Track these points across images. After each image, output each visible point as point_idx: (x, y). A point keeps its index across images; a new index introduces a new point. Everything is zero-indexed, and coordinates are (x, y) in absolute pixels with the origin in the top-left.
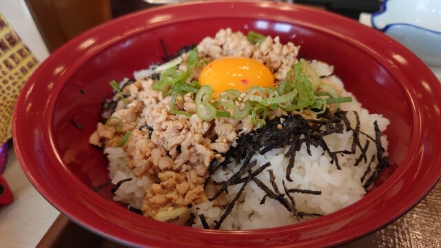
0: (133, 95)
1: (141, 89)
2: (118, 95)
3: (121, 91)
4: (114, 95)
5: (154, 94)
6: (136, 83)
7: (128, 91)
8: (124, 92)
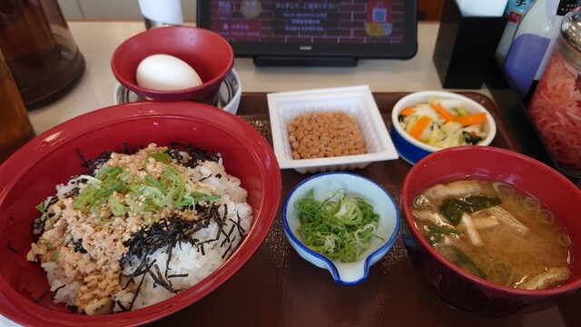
0: (57, 214)
1: (63, 207)
2: (44, 215)
3: (46, 211)
4: (41, 214)
5: (75, 213)
6: (58, 203)
7: (53, 210)
8: (49, 211)
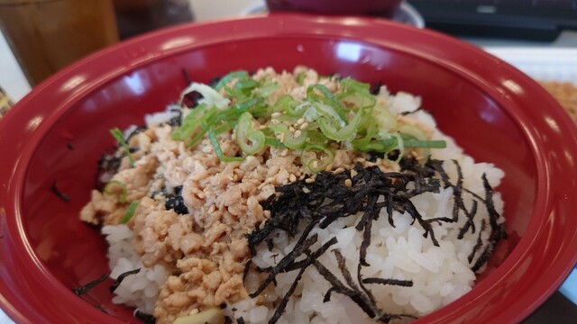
0: (143, 148)
1: (154, 139)
2: (122, 149)
3: (127, 143)
4: (115, 148)
5: (173, 145)
6: (148, 132)
7: (137, 143)
8: (131, 143)
